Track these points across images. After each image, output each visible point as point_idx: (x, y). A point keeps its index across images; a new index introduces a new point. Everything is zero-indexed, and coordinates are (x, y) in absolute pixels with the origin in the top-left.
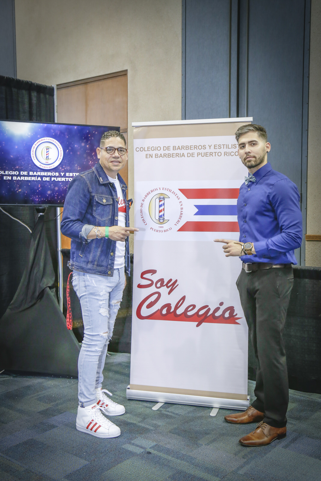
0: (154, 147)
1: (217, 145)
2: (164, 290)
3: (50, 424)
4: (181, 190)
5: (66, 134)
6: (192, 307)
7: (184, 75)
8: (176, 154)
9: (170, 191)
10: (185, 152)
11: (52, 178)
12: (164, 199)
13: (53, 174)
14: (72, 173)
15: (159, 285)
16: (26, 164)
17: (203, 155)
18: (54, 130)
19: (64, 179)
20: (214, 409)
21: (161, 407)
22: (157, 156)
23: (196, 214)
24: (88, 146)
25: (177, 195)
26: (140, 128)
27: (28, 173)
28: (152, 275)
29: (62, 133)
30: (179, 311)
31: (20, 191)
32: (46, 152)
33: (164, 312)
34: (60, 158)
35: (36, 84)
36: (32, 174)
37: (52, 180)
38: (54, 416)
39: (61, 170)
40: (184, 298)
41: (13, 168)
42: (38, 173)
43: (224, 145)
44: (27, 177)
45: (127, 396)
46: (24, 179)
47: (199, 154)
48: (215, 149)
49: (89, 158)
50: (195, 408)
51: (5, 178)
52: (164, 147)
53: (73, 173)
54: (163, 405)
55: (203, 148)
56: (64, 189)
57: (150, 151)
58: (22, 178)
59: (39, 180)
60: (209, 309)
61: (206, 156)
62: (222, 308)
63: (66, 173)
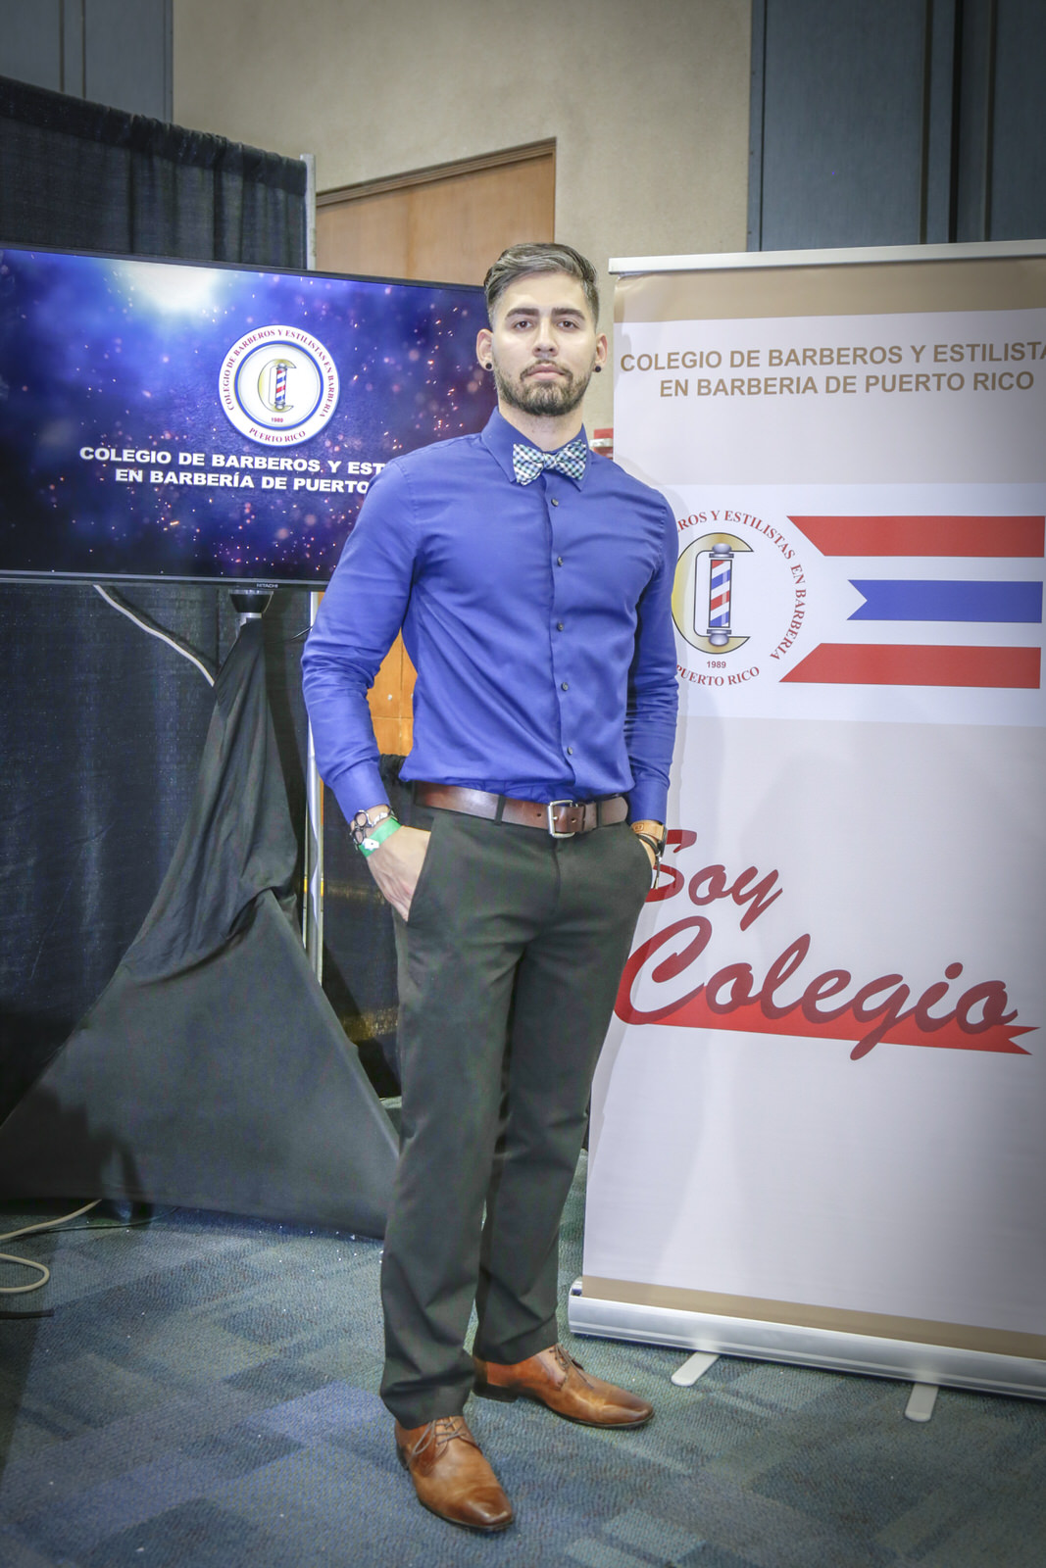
0: (694, 355)
1: (946, 346)
2: (724, 914)
3: (270, 1435)
4: (796, 520)
5: (352, 313)
6: (834, 981)
7: (758, 153)
8: (782, 379)
9: (756, 523)
10: (819, 373)
11: (296, 480)
12: (732, 556)
13: (300, 465)
14: (369, 465)
15: (703, 890)
16: (200, 426)
17: (889, 386)
18: (308, 298)
19: (341, 483)
20: (916, 1390)
21: (706, 1373)
22: (703, 387)
23: (857, 616)
24: (431, 363)
25: (781, 542)
26: (641, 279)
27: (208, 460)
28: (676, 851)
29: (336, 308)
30: (785, 996)
31: (176, 525)
32: (274, 381)
33: (724, 996)
34: (327, 406)
35: (240, 147)
36: (222, 464)
37: (296, 488)
38: (290, 1398)
39: (331, 451)
40: (802, 945)
41: (153, 440)
42: (243, 458)
43: (976, 348)
44: (203, 476)
45: (571, 1323)
46: (189, 482)
47: (872, 381)
48: (936, 360)
49: (434, 407)
50: (839, 1381)
51: (119, 475)
52: (733, 353)
53: (375, 465)
54: (714, 1364)
55: (890, 360)
56: (339, 522)
57: (677, 367)
58: (185, 478)
59: (247, 488)
60: (904, 992)
61: (901, 389)
62: (958, 988)
63: (347, 462)
